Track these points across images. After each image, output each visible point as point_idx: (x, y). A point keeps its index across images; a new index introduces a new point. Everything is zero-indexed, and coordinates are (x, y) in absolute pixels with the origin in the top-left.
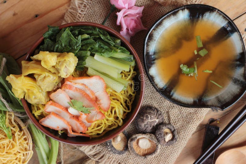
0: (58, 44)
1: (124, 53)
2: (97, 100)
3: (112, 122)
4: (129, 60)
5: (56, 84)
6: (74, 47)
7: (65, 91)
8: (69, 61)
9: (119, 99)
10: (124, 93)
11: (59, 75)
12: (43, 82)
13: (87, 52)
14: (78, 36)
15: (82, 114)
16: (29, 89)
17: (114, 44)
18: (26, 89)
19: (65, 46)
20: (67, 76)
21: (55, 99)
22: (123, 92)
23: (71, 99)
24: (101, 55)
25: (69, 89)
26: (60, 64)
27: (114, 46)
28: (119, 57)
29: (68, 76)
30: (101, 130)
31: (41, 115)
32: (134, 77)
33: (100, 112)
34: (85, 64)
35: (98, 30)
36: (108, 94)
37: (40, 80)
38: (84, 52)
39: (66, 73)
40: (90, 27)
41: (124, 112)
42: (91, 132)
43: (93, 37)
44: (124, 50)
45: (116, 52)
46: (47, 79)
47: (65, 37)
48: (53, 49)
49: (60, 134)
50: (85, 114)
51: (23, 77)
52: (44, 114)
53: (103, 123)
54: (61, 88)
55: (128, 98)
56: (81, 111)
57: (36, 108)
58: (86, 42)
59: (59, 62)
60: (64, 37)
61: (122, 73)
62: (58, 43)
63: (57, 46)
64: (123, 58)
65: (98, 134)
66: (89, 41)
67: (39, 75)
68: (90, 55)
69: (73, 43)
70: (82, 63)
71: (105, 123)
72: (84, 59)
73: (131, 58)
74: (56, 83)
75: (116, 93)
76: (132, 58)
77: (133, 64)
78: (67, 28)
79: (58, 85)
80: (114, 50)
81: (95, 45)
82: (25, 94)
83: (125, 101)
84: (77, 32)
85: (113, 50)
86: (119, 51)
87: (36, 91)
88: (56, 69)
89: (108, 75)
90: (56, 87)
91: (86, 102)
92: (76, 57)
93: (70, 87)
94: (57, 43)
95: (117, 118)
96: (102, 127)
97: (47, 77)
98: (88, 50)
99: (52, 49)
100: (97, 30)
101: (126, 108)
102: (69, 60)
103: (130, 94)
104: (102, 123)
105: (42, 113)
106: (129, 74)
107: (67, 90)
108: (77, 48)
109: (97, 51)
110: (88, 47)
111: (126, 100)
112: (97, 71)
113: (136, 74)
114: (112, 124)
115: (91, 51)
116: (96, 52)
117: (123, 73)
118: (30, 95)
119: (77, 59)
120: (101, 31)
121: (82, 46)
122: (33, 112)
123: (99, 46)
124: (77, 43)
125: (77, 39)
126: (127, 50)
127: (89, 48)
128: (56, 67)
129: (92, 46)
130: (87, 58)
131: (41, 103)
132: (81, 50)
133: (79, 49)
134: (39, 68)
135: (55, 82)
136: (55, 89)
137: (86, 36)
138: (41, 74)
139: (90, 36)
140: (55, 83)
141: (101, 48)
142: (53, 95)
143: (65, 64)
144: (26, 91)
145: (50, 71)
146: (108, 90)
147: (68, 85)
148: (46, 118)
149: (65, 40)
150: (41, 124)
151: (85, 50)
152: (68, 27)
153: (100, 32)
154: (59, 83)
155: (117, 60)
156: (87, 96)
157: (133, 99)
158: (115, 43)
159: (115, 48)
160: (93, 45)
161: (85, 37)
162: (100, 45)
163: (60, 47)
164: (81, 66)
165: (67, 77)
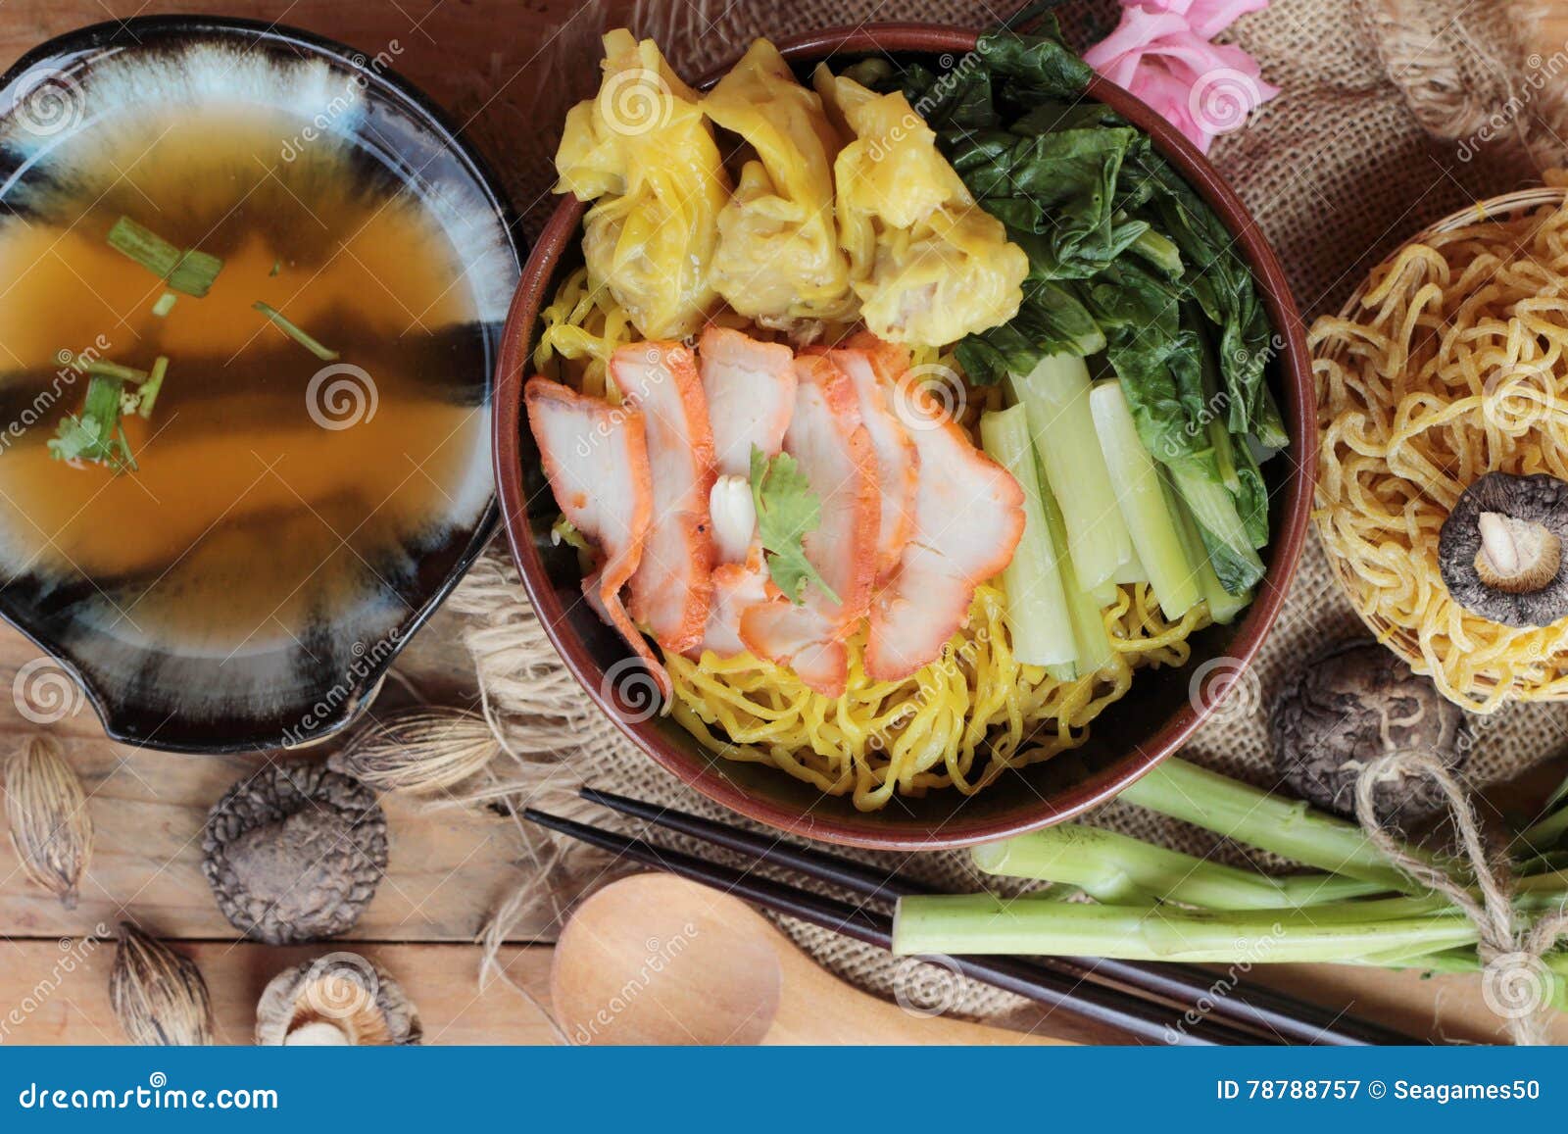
0: (1010, 148)
1: (1243, 518)
2: (890, 578)
3: (840, 747)
4: (1227, 571)
5: (796, 313)
6: (1064, 242)
7: (801, 381)
8: (976, 276)
9: (983, 687)
10: (1034, 688)
11: (861, 290)
12: (761, 240)
13: (1091, 329)
14: (1136, 215)
15: (752, 566)
16: (654, 197)
17: (1245, 430)
18: (645, 182)
19: (1030, 193)
20: (889, 330)
21: (713, 368)
22: (1036, 677)
23: (785, 446)
24: (1137, 413)
25: (831, 400)
26: (918, 247)
27: (1235, 439)
28: (1198, 512)
29: (893, 339)
30: (754, 726)
31: (572, 361)
32: (1157, 666)
33: (841, 651)
34: (1026, 372)
35: (1244, 289)
36: (965, 611)
37: (757, 215)
38: (1077, 316)
39: (905, 316)
40: (1223, 236)
41: (940, 768)
42: (696, 690)
43: (1194, 294)
44: (1253, 506)
45: (1216, 475)
46: (788, 249)
47: (1072, 155)
48: (957, 144)
49: (556, 537)
50: (770, 580)
51: (693, 113)
52: (588, 375)
53: (795, 709)
54: (798, 350)
55: (1026, 726)
56: (767, 552)
57: (583, 308)
58: (1136, 278)
59: (930, 235)
60: (1069, 151)
61: (1128, 589)
62: (1014, 146)
63: (993, 149)
64: (1210, 535)
65: (718, 732)
66: (1151, 289)
67: (773, 188)
68: (1088, 359)
69: (1077, 223)
70: (1016, 350)
71: (801, 720)
72: (1041, 346)
73: (1242, 573)
74: (805, 305)
75: (1000, 648)
76: (1249, 582)
77: (1223, 607)
78: (1132, 130)
79: (799, 322)
80: (1214, 454)
81: (1161, 339)
82: (608, 196)
83: (998, 721)
84: (1144, 192)
85: (1212, 450)
86: (1233, 483)
87: (679, 235)
88: (877, 246)
89: (1064, 534)
90: (780, 324)
91: (833, 536)
92: (1019, 296)
93: (843, 396)
94: (1009, 139)
95: (879, 757)
96: (768, 722)
97: (802, 238)
98: (1106, 324)
99: (953, 141)
100: (1237, 282)
101: (968, 760)
102: (982, 271)
103: (1055, 720)
104: (787, 703)
105: (588, 358)
106: (1152, 627)
107: (813, 392)
108: (1072, 265)
109: (1136, 373)
110: (1120, 312)
111: (1005, 727)
112: (1038, 462)
113: (1177, 663)
114: (824, 758)
115: (1109, 343)
116: (1127, 372)
117: (1133, 597)
118: (634, 227)
119: (1014, 312)
120: (1249, 306)
121: (1101, 279)
122: (554, 312)
123: (1168, 361)
124: (1094, 239)
125: (1115, 228)
126: (1264, 520)
127: (1119, 325)
128: (884, 240)
129: (1142, 331)
130: (1063, 356)
131: (635, 310)
132: (1076, 288)
133: (1070, 275)
134: (808, 159)
135: (807, 296)
136: (767, 322)
137: (1168, 257)
138: (784, 196)
139: (1183, 279)
140: (799, 301)
141: (1168, 385)
142: (726, 341)
143: (940, 275)
144: (634, 189)
145: (837, 224)
146: (988, 597)
147: (845, 377)
148: (585, 402)
149: (1056, 167)
150: (529, 403)
151: (1096, 312)
152: (1135, 126)
153: (1242, 301)
154: (813, 320)
155: (1174, 511)
156: (867, 517)
157: (1038, 755)
158: (1251, 427)
159: (1227, 452)
160: (1152, 332)
161: (1160, 254)
162: (1183, 364)
163: (1000, 169)
164: (994, 361)
165: (883, 336)
